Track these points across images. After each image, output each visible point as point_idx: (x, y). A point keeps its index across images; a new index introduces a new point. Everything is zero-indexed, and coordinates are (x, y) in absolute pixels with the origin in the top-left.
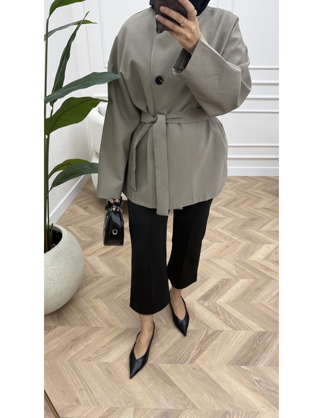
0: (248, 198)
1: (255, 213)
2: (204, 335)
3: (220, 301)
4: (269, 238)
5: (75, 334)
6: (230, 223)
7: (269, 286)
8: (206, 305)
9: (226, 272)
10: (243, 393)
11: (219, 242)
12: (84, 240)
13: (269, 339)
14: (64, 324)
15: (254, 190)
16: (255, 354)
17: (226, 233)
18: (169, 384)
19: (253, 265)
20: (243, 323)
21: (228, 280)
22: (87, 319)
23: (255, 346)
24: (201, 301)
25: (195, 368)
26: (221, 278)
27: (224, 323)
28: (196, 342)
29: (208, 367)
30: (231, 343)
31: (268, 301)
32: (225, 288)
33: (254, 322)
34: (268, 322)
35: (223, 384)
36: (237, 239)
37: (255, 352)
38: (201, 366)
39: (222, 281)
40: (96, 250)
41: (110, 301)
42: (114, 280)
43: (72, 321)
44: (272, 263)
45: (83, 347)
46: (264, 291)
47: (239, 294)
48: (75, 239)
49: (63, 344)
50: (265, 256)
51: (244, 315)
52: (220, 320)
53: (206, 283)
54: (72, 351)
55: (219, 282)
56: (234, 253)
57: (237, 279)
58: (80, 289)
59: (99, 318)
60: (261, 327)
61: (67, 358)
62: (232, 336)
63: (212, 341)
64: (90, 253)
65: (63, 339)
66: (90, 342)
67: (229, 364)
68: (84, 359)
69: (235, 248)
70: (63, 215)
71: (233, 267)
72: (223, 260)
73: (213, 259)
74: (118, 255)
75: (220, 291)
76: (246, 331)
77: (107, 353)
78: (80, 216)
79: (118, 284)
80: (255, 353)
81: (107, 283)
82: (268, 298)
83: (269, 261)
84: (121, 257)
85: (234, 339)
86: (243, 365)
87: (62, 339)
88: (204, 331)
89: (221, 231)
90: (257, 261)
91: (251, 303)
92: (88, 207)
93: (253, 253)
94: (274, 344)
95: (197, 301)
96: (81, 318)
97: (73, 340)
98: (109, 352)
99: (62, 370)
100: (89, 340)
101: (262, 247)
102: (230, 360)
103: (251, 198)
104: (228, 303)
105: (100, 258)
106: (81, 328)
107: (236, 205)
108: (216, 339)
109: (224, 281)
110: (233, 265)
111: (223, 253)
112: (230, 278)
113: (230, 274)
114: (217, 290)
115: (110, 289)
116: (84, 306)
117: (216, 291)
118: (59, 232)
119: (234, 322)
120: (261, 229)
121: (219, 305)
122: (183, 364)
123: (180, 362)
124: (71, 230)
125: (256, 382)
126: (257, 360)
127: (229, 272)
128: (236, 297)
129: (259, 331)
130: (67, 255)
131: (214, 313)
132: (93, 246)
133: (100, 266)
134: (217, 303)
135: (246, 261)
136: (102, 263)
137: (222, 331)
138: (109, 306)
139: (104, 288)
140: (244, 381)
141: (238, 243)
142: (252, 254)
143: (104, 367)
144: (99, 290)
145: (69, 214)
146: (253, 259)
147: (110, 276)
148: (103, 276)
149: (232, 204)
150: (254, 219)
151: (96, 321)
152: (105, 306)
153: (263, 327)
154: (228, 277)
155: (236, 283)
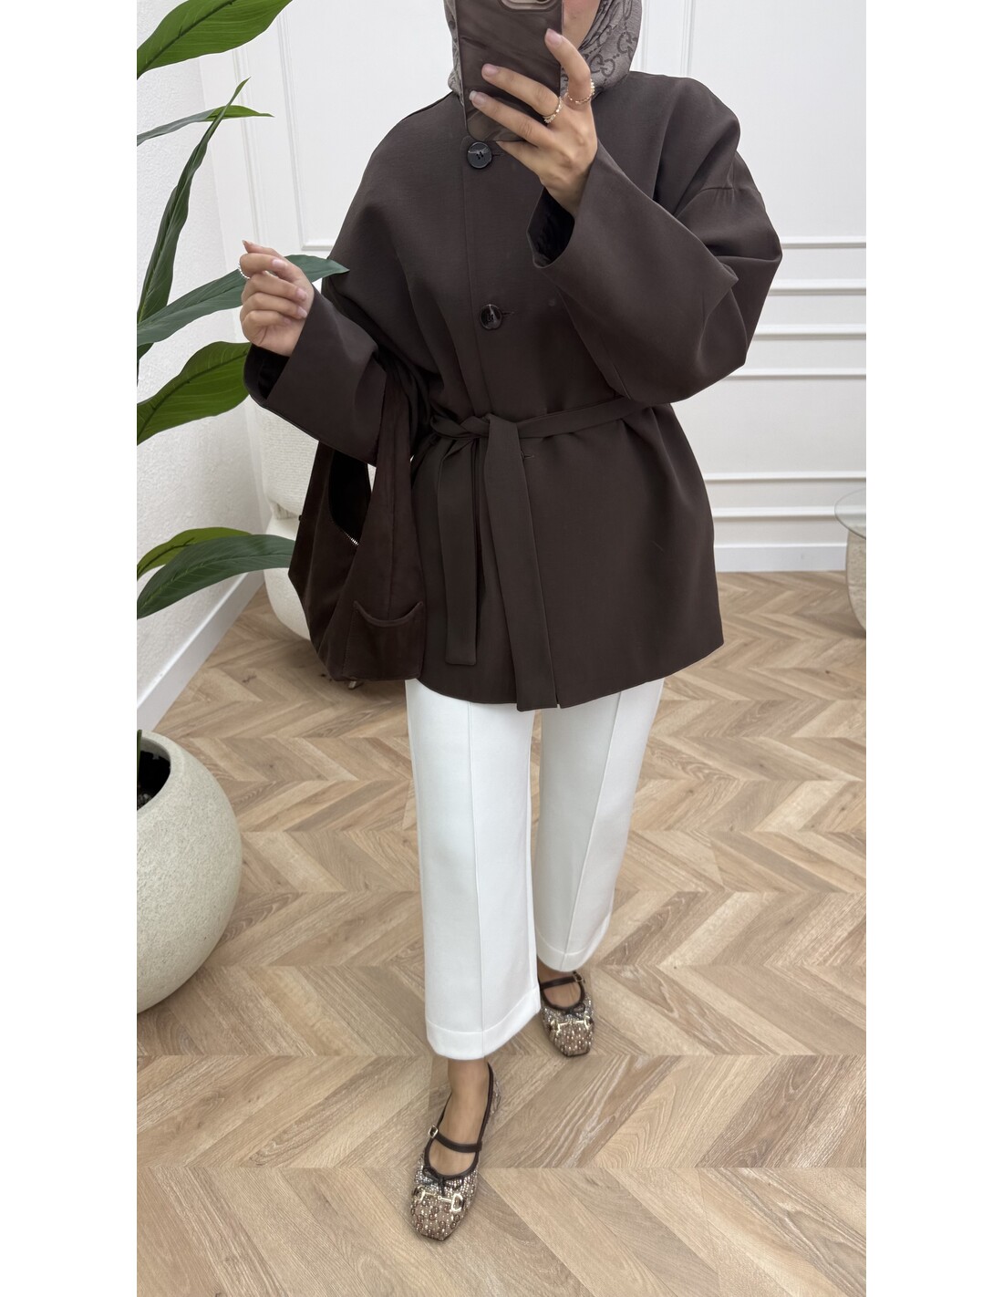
0: (750, 639)
1: (773, 685)
2: (621, 1071)
3: (672, 963)
4: (819, 762)
5: (213, 1079)
6: (698, 717)
7: (823, 912)
8: (627, 979)
9: (688, 872)
10: (748, 1254)
11: (664, 777)
12: (241, 782)
13: (827, 1081)
14: (179, 1049)
15: (771, 616)
16: (782, 1130)
17: (687, 750)
18: (512, 1234)
19: (770, 847)
20: (743, 1031)
21: (694, 897)
22: (251, 1030)
23: (783, 1102)
24: (612, 964)
25: (594, 1179)
26: (675, 891)
27: (683, 1033)
28: (598, 1095)
29: (635, 1175)
30: (706, 1096)
31: (821, 959)
32: (684, 921)
33: (779, 1027)
34: (823, 1024)
35: (685, 1229)
36: (720, 768)
37: (782, 1122)
38: (612, 1171)
39: (676, 899)
40: (279, 813)
41: (324, 971)
42: (335, 905)
43: (203, 1038)
44: (829, 839)
45: (239, 1123)
46: (807, 928)
47: (731, 939)
48: (212, 778)
49: (176, 1112)
50: (809, 818)
51: (746, 1004)
52: (671, 1024)
53: (625, 909)
54: (204, 1135)
55: (667, 905)
56: (712, 812)
57: (720, 893)
58: (229, 935)
59: (289, 1028)
60: (800, 1041)
61: (187, 1158)
62: (710, 1075)
63: (648, 1091)
64: (262, 820)
65: (174, 1096)
66: (261, 1104)
67: (704, 1162)
68: (242, 1159)
69: (715, 795)
70: (175, 703)
71: (711, 854)
72: (679, 834)
73: (648, 831)
74: (349, 826)
75: (670, 931)
76: (755, 1057)
77: (314, 1139)
78: (228, 706)
79: (349, 917)
80: (784, 1125)
81: (314, 916)
82: (821, 950)
83: (821, 835)
84: (358, 832)
85: (715, 1082)
86: (746, 1166)
87: (171, 1099)
88: (623, 1060)
89: (670, 742)
90: (785, 833)
91: (769, 967)
92: (254, 677)
93: (771, 808)
94: (841, 1094)
95: (597, 965)
96: (234, 1029)
97: (206, 1101)
98: (321, 1134)
99: (172, 1199)
100: (258, 1098)
101: (798, 792)
102: (705, 1149)
103: (759, 639)
104: (694, 969)
105: (293, 837)
106: (232, 1062)
107: (716, 661)
108: (658, 1084)
109: (684, 901)
110: (709, 848)
111: (679, 810)
112: (700, 890)
113: (700, 876)
114: (661, 928)
115: (326, 934)
116: (244, 989)
118: (160, 757)
119: (716, 1030)
120: (794, 733)
121: (667, 976)
122: (556, 1166)
123: (547, 1160)
124: (203, 749)
125: (787, 1219)
126: (788, 1149)
127: (695, 870)
128: (721, 950)
129: (794, 1056)
130: (185, 830)
131: (653, 1002)
132: (270, 799)
133: (292, 861)
134: (661, 969)
135: (748, 835)
136: (298, 853)
137: (680, 1057)
138: (322, 989)
139: (306, 931)
140: (750, 1218)
141: (723, 778)
142: (767, 814)
143: (307, 1183)
144: (289, 936)
145: (195, 699)
146: (770, 829)
147: (323, 894)
148: (302, 894)
150: (772, 704)
151: (279, 1038)
152: (309, 988)
153: (805, 1044)
154: (693, 886)
155: (721, 905)
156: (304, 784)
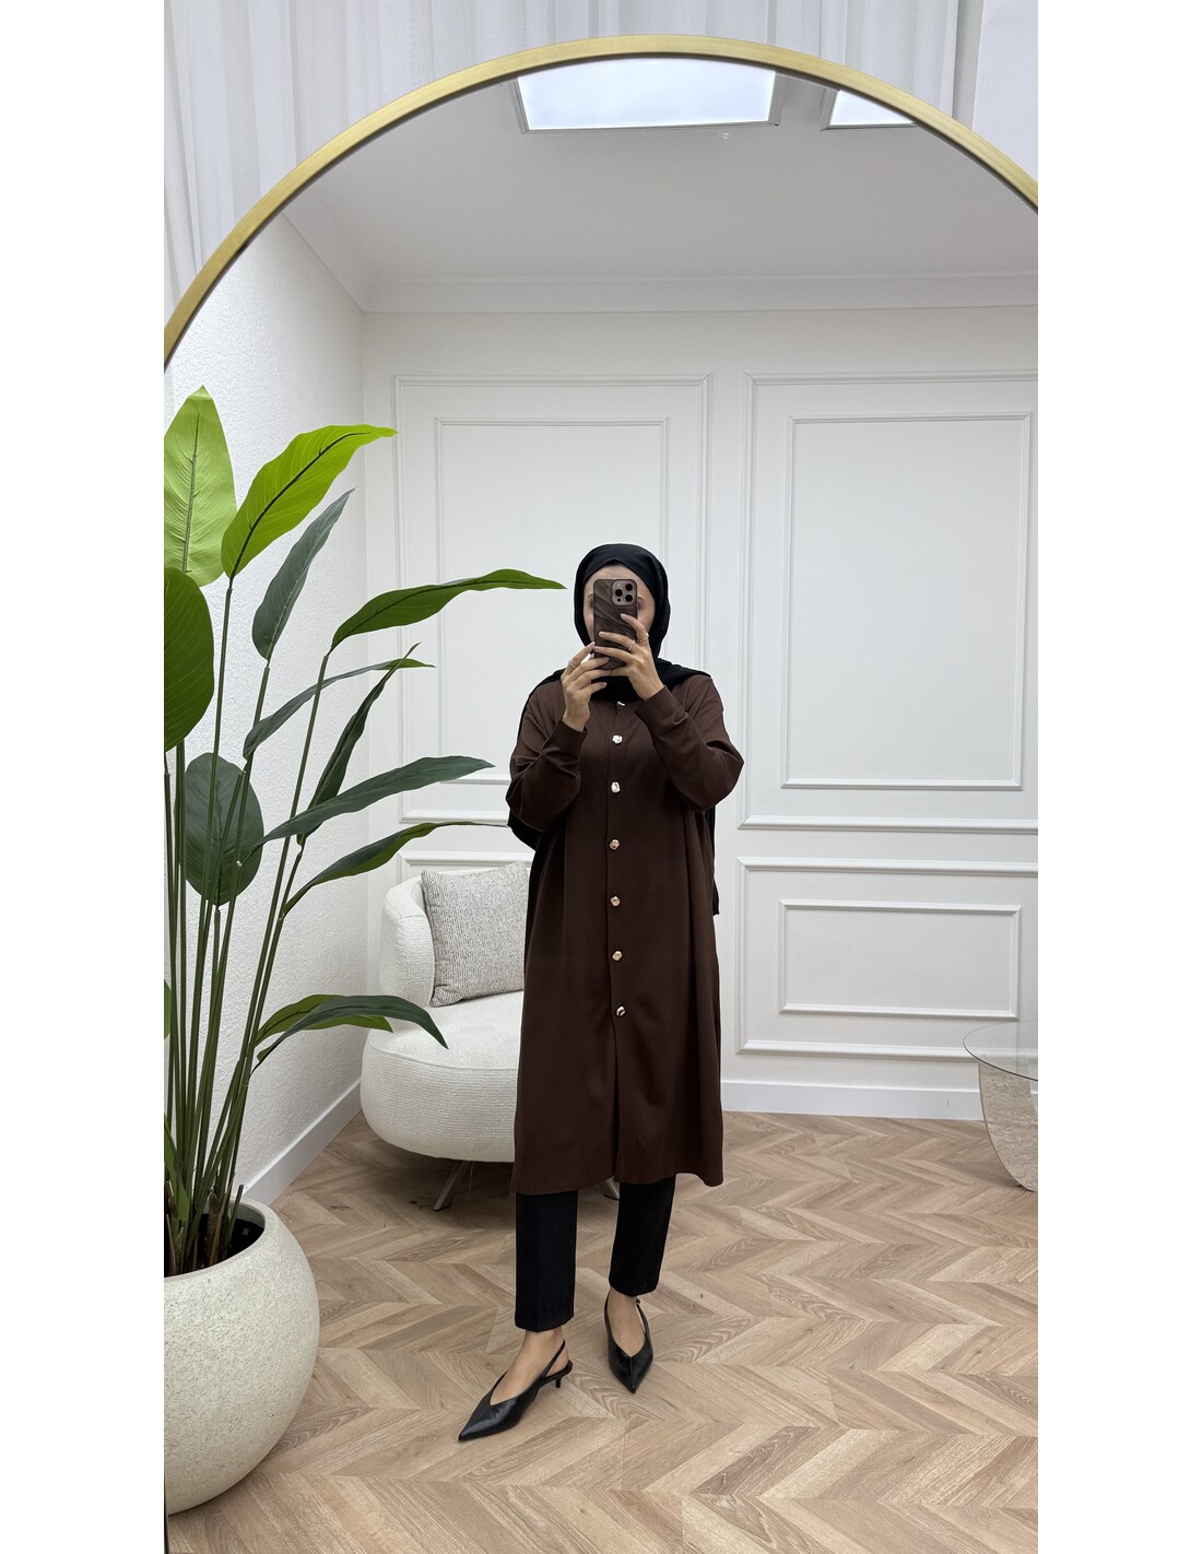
0: (889, 1183)
1: (910, 1229)
3: (774, 1495)
4: (954, 1305)
6: (824, 1257)
7: (947, 1453)
8: (721, 1508)
9: (798, 1406)
11: (781, 1315)
14: (227, 1549)
15: (913, 1162)
17: (810, 1289)
19: (894, 1387)
21: (804, 1432)
22: (306, 1536)
24: (706, 1492)
26: (783, 1425)
31: (942, 1498)
32: (792, 1454)
36: (844, 1309)
39: (784, 1433)
40: (353, 1332)
41: (391, 1484)
42: (407, 1421)
43: (253, 1541)
44: (961, 1381)
46: (929, 1467)
47: (842, 1475)
50: (940, 1359)
53: (725, 1440)
55: (771, 1439)
56: (831, 1350)
57: (834, 1429)
59: (348, 1536)
64: (335, 1337)
69: (837, 1333)
71: (827, 1390)
72: (793, 1370)
73: (757, 1366)
74: (429, 1347)
75: (775, 1464)
78: (310, 1228)
79: (421, 1434)
81: (384, 1430)
82: (942, 1489)
83: (952, 1376)
84: (437, 1353)
89: (792, 1281)
90: (911, 1374)
91: (882, 1503)
93: (897, 1349)
95: (691, 1493)
96: (288, 1534)
101: (929, 1333)
103: (896, 1183)
104: (798, 1501)
105: (367, 1355)
107: (848, 1204)
109: (792, 1435)
110: (826, 1385)
111: (795, 1347)
112: (811, 1425)
113: (812, 1412)
114: (765, 1460)
115: (395, 1448)
116: (301, 1495)
117: (760, 1463)
120: (929, 1277)
121: (768, 1508)
127: (809, 1407)
128: (830, 1484)
131: (750, 1532)
132: (346, 1317)
133: (364, 1377)
134: (761, 1500)
135: (871, 1374)
136: (371, 1370)
138: (386, 1499)
139: (373, 1444)
141: (849, 1318)
142: (893, 1354)
144: (354, 1449)
146: (895, 1369)
147: (395, 1410)
148: (373, 1409)
149: (833, 1200)
150: (908, 1248)
151: (335, 1543)
152: (372, 1497)
154: (803, 1421)
155: (834, 1440)
156: (384, 1304)
